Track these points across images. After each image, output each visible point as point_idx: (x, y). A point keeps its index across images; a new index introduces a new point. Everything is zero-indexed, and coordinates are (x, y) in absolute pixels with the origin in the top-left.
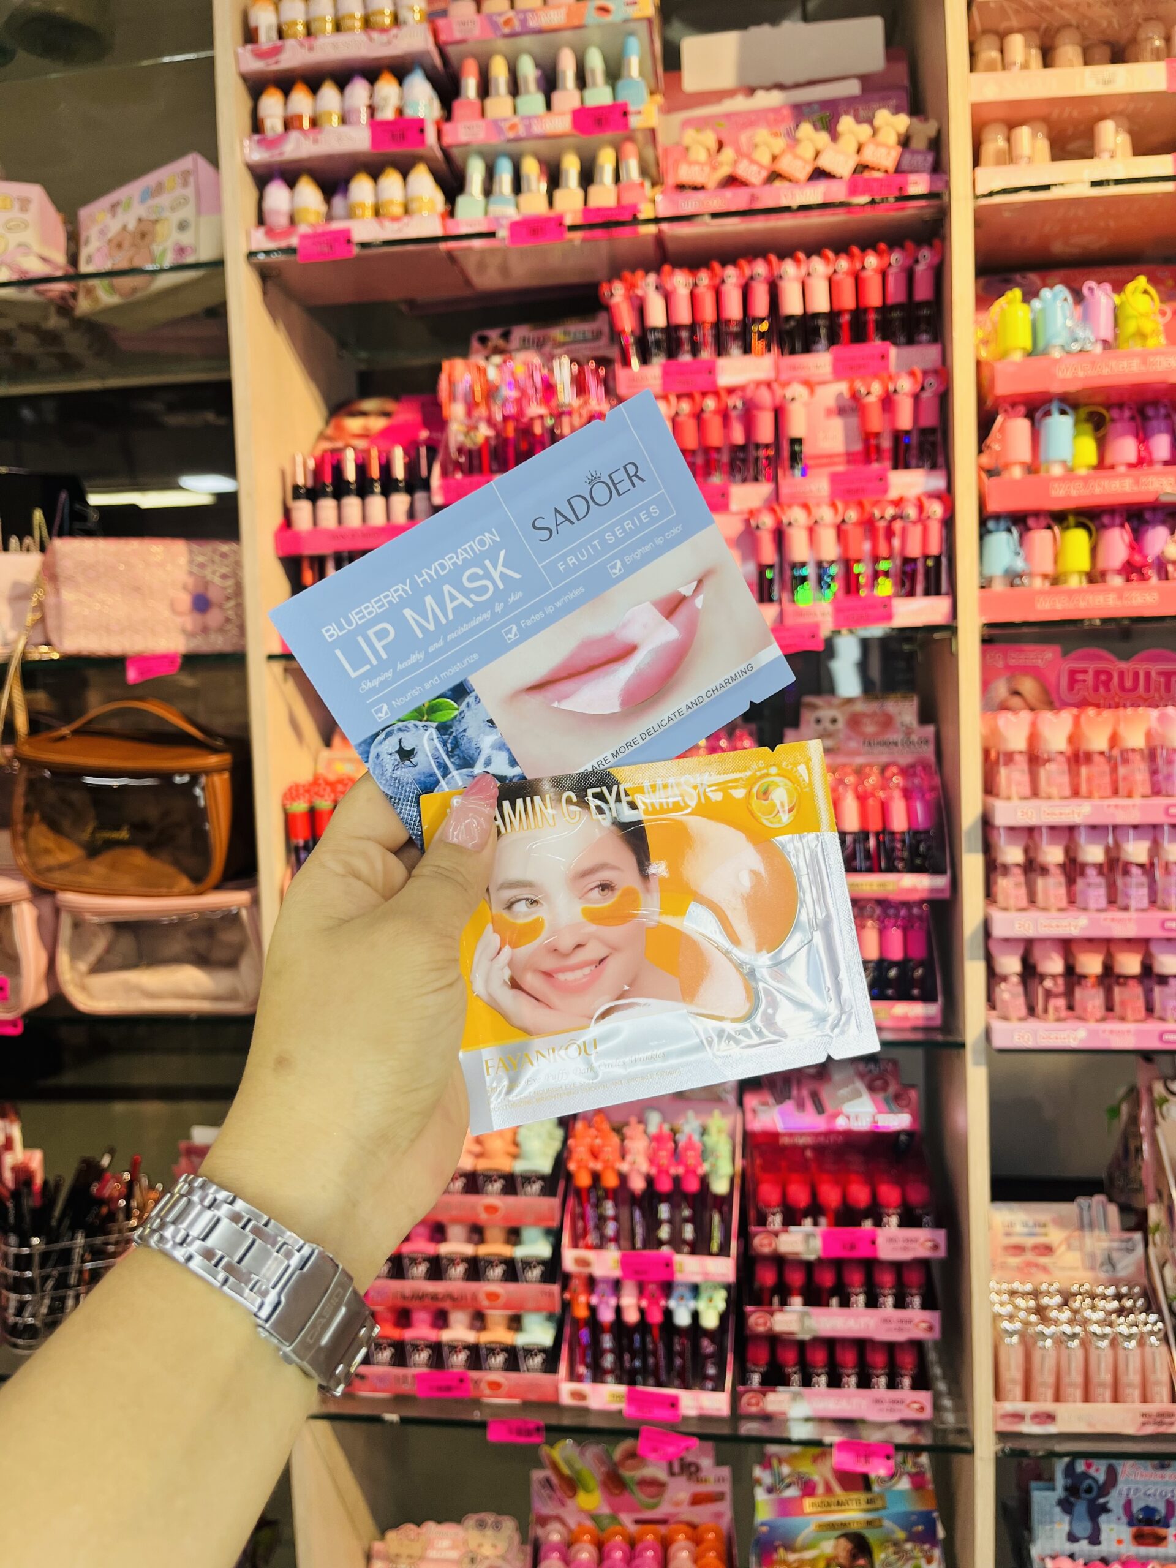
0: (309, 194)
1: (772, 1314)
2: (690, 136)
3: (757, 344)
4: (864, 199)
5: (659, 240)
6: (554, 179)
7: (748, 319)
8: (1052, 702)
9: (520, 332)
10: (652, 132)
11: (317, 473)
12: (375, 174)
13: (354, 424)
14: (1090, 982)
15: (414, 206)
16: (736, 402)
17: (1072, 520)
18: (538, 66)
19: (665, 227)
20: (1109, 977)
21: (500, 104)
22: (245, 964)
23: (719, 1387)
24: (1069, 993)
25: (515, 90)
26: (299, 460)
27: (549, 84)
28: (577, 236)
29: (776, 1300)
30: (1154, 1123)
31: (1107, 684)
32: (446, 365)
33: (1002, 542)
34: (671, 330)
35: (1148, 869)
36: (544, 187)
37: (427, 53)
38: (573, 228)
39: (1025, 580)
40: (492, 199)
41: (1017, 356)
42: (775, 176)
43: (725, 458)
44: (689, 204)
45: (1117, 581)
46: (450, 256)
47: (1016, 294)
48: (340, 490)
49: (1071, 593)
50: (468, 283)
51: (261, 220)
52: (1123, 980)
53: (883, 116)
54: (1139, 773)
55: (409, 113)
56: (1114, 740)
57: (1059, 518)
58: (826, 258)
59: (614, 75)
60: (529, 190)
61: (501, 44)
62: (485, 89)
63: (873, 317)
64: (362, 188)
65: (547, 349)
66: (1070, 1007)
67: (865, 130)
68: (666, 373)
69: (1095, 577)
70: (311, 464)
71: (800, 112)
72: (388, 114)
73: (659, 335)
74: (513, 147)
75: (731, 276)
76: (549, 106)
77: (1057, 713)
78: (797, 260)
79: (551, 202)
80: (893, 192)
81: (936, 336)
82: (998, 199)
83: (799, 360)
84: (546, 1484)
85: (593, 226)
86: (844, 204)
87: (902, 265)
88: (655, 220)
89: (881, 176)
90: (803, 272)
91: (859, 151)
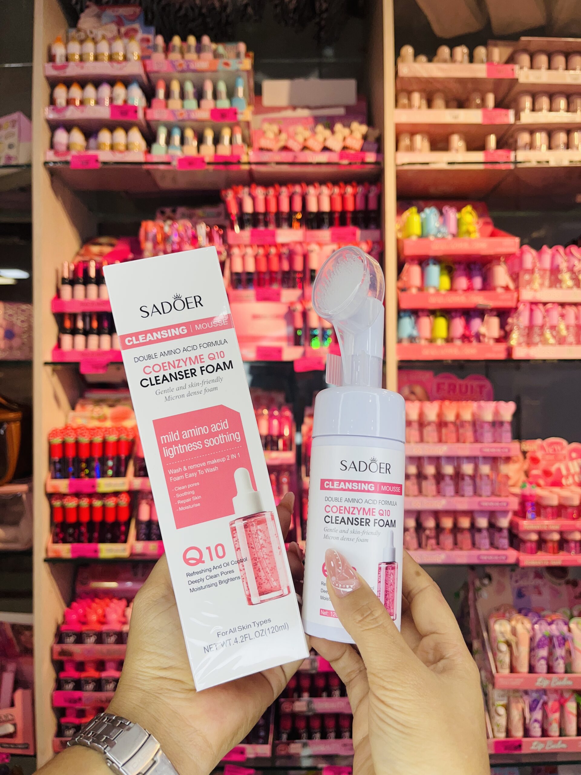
0: (77, 137)
1: (293, 702)
2: (266, 126)
3: (296, 224)
4: (345, 162)
5: (250, 172)
6: (201, 140)
7: (292, 212)
8: (430, 398)
9: (181, 210)
10: (248, 124)
11: (75, 272)
12: (112, 129)
13: (95, 249)
14: (447, 531)
15: (130, 147)
16: (285, 250)
17: (438, 314)
18: (194, 86)
19: (254, 167)
20: (456, 529)
21: (175, 103)
22: (23, 523)
23: (266, 742)
24: (437, 537)
25: (183, 96)
26: (66, 265)
27: (200, 96)
28: (211, 168)
29: (296, 695)
30: (475, 600)
31: (454, 390)
32: (144, 224)
33: (407, 322)
34: (255, 214)
35: (473, 478)
36: (195, 143)
37: (140, 76)
38: (209, 163)
39: (417, 341)
40: (170, 147)
41: (414, 238)
42: (305, 148)
43: (279, 276)
44: (265, 157)
45: (458, 343)
46: (148, 172)
47: (414, 210)
48: (87, 281)
49: (439, 347)
50: (155, 184)
51: (52, 146)
52: (462, 530)
53: (355, 125)
54: (469, 433)
55: (130, 103)
56: (458, 416)
57: (433, 313)
58: (328, 187)
59: (231, 94)
60: (188, 144)
61: (177, 75)
62: (168, 95)
63: (349, 216)
64: (105, 136)
65: (194, 219)
66: (438, 543)
67: (346, 131)
68: (253, 235)
69: (449, 340)
70: (72, 267)
71: (317, 120)
72: (119, 102)
73: (248, 217)
74: (181, 124)
75: (284, 192)
76: (199, 105)
77: (432, 402)
78: (315, 187)
79: (199, 151)
80: (359, 160)
81: (378, 226)
82: (406, 168)
83: (315, 233)
85: (219, 164)
86: (337, 164)
87: (363, 193)
88: (249, 163)
89: (354, 152)
90: (318, 192)
91: (344, 140)
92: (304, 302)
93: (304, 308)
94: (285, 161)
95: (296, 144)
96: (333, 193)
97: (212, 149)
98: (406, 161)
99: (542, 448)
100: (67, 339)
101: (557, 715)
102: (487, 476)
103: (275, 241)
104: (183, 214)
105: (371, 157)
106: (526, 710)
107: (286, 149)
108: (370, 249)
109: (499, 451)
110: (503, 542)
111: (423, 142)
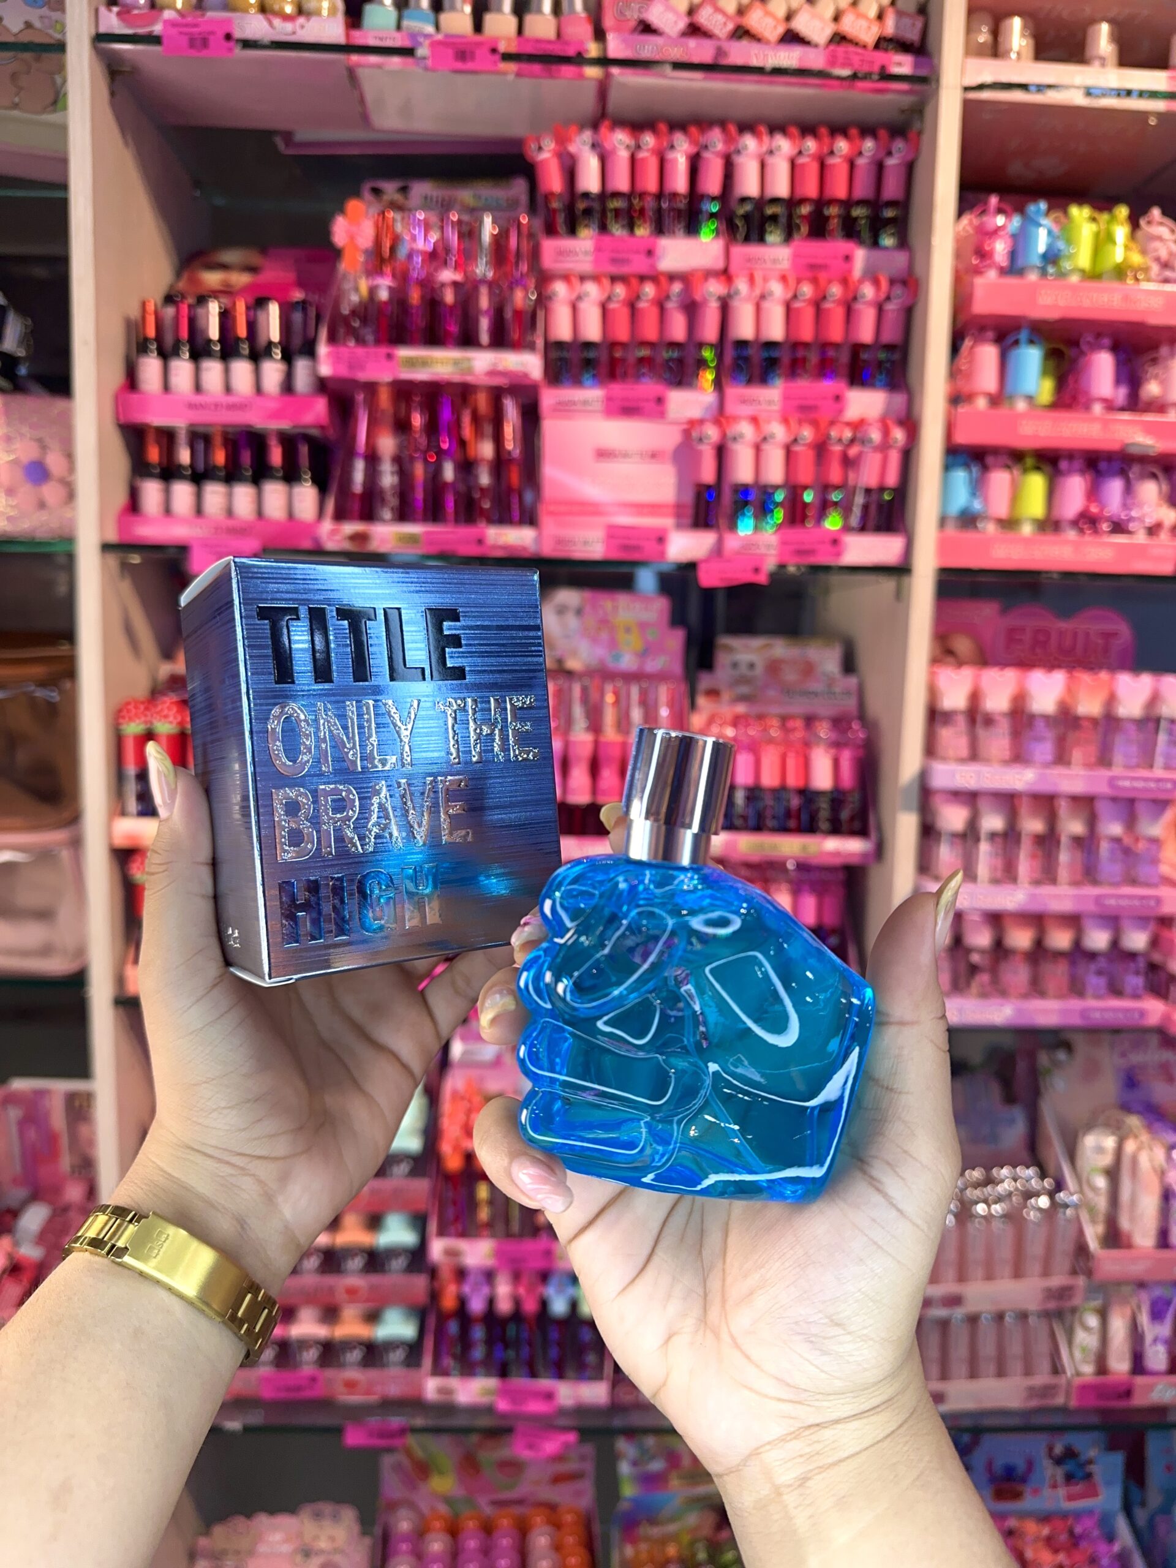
3: (706, 226)
4: (845, 72)
5: (604, 89)
9: (421, 188)
13: (212, 278)
14: (1018, 957)
15: (309, 6)
17: (1030, 461)
19: (613, 71)
22: (62, 918)
23: (597, 1377)
28: (512, 67)
31: (1044, 644)
33: (960, 476)
34: (605, 196)
35: (1084, 842)
36: (469, 9)
38: (508, 57)
39: (980, 525)
40: (408, 13)
42: (741, 32)
43: (661, 356)
44: (646, 48)
45: (1070, 532)
46: (353, 74)
48: (199, 350)
49: (1027, 541)
50: (367, 120)
52: (1051, 955)
57: (1017, 458)
58: (791, 137)
60: (452, 9)
63: (835, 211)
66: (995, 980)
68: (598, 249)
69: (1050, 524)
73: (588, 203)
75: (680, 145)
77: (999, 670)
78: (758, 135)
79: (478, 26)
80: (876, 68)
81: (903, 243)
82: (985, 95)
83: (754, 250)
84: (398, 1468)
85: (531, 58)
86: (821, 74)
87: (874, 155)
88: (604, 61)
89: (860, 50)
90: (764, 148)
91: (837, 18)
92: (723, 420)
93: (724, 435)
94: (696, 60)
95: (720, 18)
96: (800, 153)
97: (512, 22)
98: (988, 79)
100: (151, 491)
102: (1117, 840)
103: (653, 267)
104: (426, 198)
105: (903, 64)
106: (1144, 1319)
107: (694, 30)
108: (883, 296)
109: (1152, 785)
110: (1135, 981)
111: (1023, 35)
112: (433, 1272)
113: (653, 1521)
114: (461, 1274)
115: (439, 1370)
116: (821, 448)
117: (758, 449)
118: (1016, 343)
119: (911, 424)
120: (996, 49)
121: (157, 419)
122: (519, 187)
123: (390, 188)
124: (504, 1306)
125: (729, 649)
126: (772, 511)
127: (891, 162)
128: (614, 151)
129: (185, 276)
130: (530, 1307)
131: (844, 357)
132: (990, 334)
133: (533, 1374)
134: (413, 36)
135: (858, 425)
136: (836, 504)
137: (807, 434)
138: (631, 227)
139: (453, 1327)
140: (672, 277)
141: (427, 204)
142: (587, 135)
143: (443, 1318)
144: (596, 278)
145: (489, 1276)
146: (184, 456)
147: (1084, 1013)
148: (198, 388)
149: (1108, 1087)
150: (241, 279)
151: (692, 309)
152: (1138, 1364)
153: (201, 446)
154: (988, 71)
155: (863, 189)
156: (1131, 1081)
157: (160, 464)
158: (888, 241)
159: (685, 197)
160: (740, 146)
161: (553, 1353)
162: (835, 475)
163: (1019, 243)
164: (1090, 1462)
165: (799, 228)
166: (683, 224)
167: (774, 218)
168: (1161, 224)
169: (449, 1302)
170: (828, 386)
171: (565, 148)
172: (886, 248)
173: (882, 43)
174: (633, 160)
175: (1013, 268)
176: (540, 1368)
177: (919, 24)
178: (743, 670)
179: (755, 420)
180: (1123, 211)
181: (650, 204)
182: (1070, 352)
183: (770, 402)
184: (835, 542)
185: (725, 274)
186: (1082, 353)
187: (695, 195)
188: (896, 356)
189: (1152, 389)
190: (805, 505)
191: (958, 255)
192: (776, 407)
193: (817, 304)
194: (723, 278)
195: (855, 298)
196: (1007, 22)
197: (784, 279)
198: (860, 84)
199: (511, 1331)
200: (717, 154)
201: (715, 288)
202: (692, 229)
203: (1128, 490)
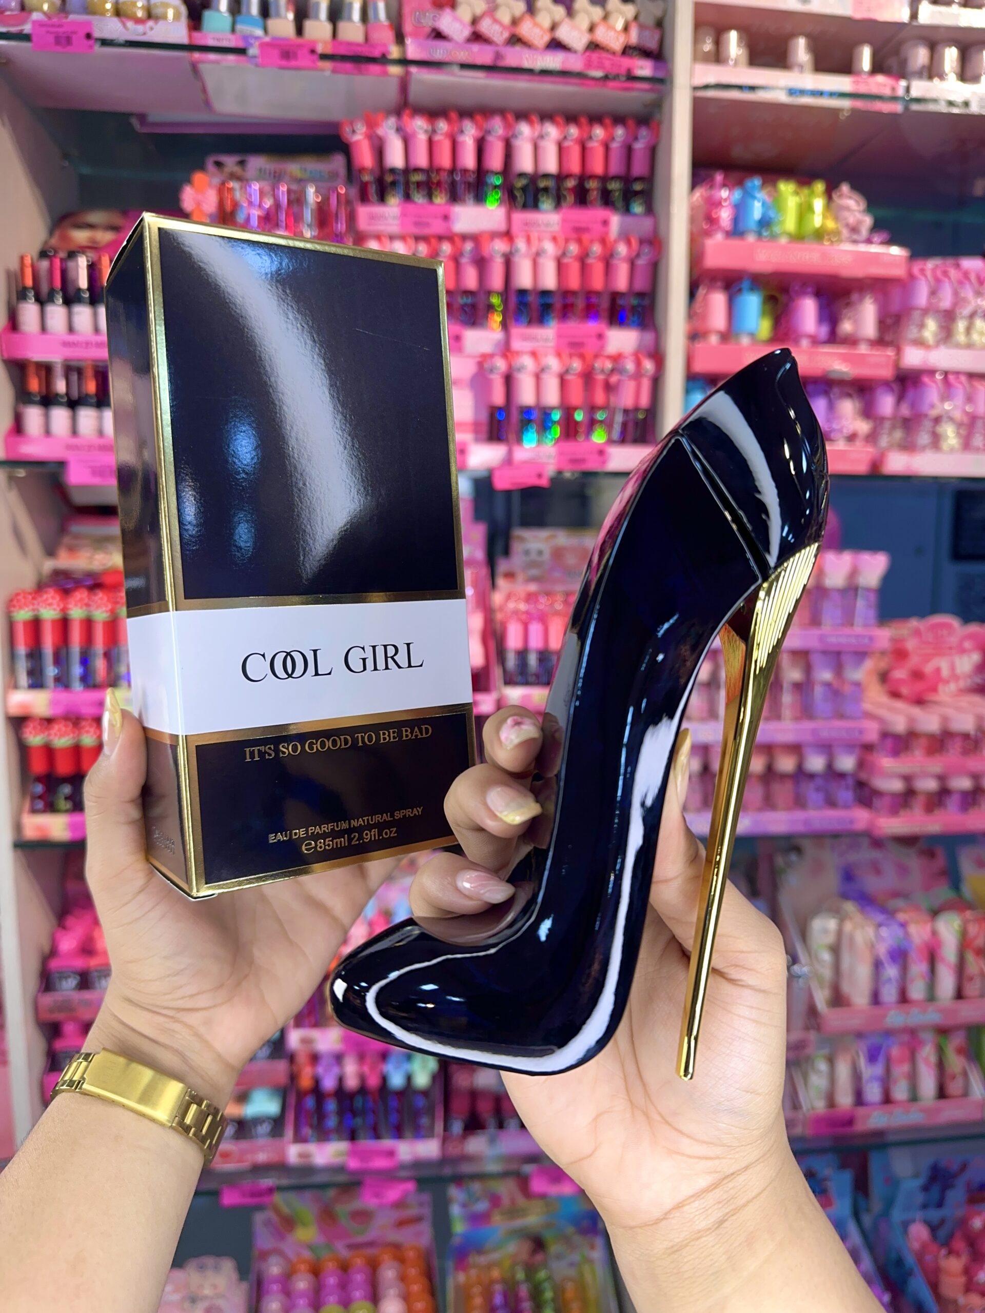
1: (473, 1072)
3: (491, 196)
4: (597, 72)
5: (404, 84)
6: (302, 10)
9: (257, 162)
13: (81, 236)
15: (157, 12)
19: (411, 70)
23: (430, 1135)
28: (329, 65)
30: (776, 888)
34: (408, 171)
36: (292, 15)
38: (324, 57)
40: (241, 19)
41: (720, 236)
42: (515, 39)
43: (457, 302)
44: (438, 51)
46: (194, 68)
48: (71, 297)
52: (780, 777)
53: (614, 2)
58: (557, 125)
60: (277, 16)
63: (594, 184)
67: (597, 12)
68: (404, 214)
73: (395, 176)
75: (468, 130)
78: (531, 123)
79: (299, 30)
80: (623, 71)
81: (650, 210)
82: (711, 94)
83: (530, 216)
84: (268, 1223)
85: (344, 58)
86: (580, 76)
87: (624, 141)
88: (404, 62)
89: (610, 56)
90: (536, 134)
91: (592, 29)
92: (508, 354)
93: (510, 367)
94: (479, 61)
95: (497, 28)
96: (565, 138)
97: (327, 28)
98: (711, 79)
99: (917, 633)
100: (33, 416)
101: (905, 1068)
102: (828, 685)
103: (449, 229)
104: (260, 170)
105: (644, 68)
106: (862, 1062)
107: (477, 37)
108: (634, 254)
109: (853, 640)
110: (845, 794)
111: (739, 46)
112: (292, 1058)
113: (480, 1251)
114: (315, 1058)
115: (299, 1138)
116: (588, 376)
117: (538, 377)
118: (740, 290)
119: (658, 357)
120: (718, 57)
121: (37, 355)
122: (338, 162)
123: (230, 161)
124: (352, 1083)
125: (522, 539)
126: (550, 428)
127: (639, 146)
128: (414, 135)
129: (57, 234)
130: (373, 1082)
131: (605, 303)
132: (719, 284)
133: (377, 1136)
134: (246, 38)
135: (617, 358)
136: (601, 422)
137: (577, 365)
138: (430, 196)
139: (310, 1103)
140: (464, 237)
141: (261, 175)
142: (392, 122)
143: (301, 1096)
144: (403, 238)
145: (338, 1058)
146: (60, 386)
147: (806, 822)
148: (71, 329)
149: (831, 880)
150: (105, 237)
151: (481, 263)
152: (859, 1099)
153: (74, 377)
154: (710, 74)
155: (616, 168)
156: (848, 876)
157: (39, 393)
158: (638, 208)
159: (473, 172)
160: (516, 133)
161: (394, 1118)
162: (600, 397)
163: (739, 211)
164: (825, 1179)
165: (565, 197)
166: (472, 195)
167: (546, 190)
168: (850, 198)
169: (306, 1082)
170: (592, 327)
171: (375, 132)
172: (635, 215)
173: (628, 50)
174: (431, 143)
175: (736, 231)
176: (383, 1129)
177: (657, 37)
178: (534, 556)
179: (534, 354)
180: (820, 187)
181: (444, 177)
182: (783, 298)
183: (546, 340)
184: (601, 452)
185: (508, 235)
186: (791, 299)
187: (481, 172)
188: (646, 302)
189: (846, 327)
190: (576, 423)
191: (692, 220)
192: (551, 344)
193: (583, 259)
194: (505, 239)
195: (612, 255)
196: (725, 36)
197: (554, 239)
198: (611, 84)
199: (358, 1103)
200: (499, 138)
201: (499, 247)
202: (480, 198)
203: (831, 407)
